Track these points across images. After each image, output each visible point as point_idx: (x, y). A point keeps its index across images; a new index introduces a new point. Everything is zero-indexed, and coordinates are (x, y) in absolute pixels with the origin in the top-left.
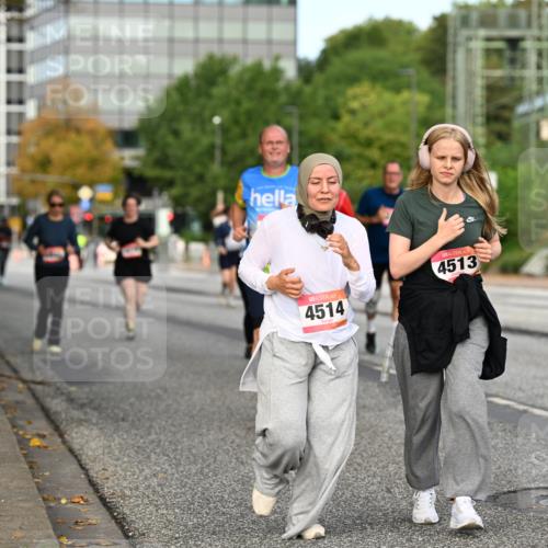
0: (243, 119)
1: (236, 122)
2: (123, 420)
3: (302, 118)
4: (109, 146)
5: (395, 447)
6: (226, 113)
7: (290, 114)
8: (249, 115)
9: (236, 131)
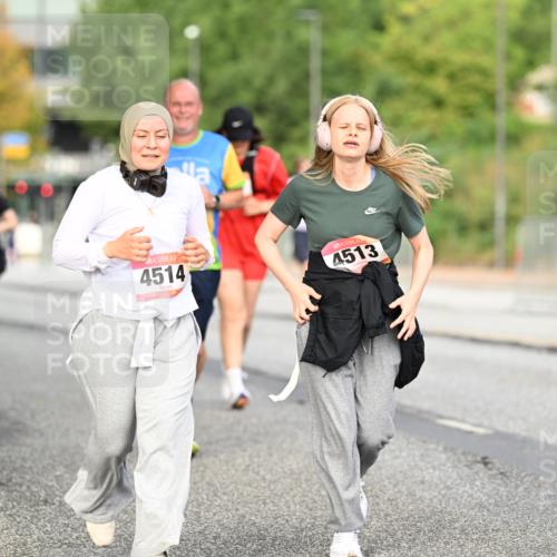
0: (233, 30)
1: (222, 34)
2: (46, 502)
3: (326, 29)
4: (21, 71)
5: (471, 545)
6: (207, 21)
7: (307, 23)
8: (244, 24)
9: (222, 49)
